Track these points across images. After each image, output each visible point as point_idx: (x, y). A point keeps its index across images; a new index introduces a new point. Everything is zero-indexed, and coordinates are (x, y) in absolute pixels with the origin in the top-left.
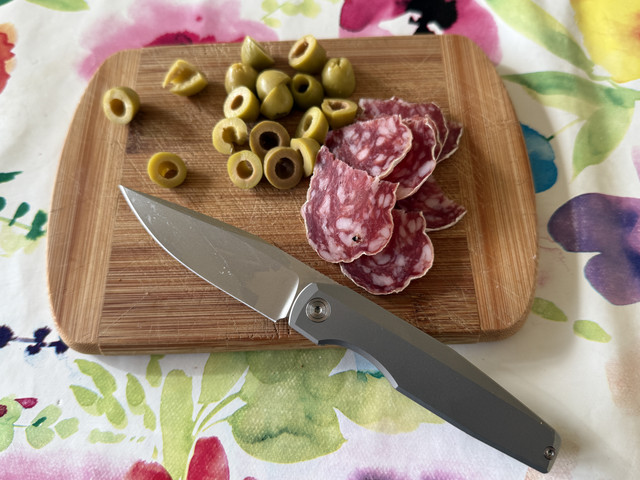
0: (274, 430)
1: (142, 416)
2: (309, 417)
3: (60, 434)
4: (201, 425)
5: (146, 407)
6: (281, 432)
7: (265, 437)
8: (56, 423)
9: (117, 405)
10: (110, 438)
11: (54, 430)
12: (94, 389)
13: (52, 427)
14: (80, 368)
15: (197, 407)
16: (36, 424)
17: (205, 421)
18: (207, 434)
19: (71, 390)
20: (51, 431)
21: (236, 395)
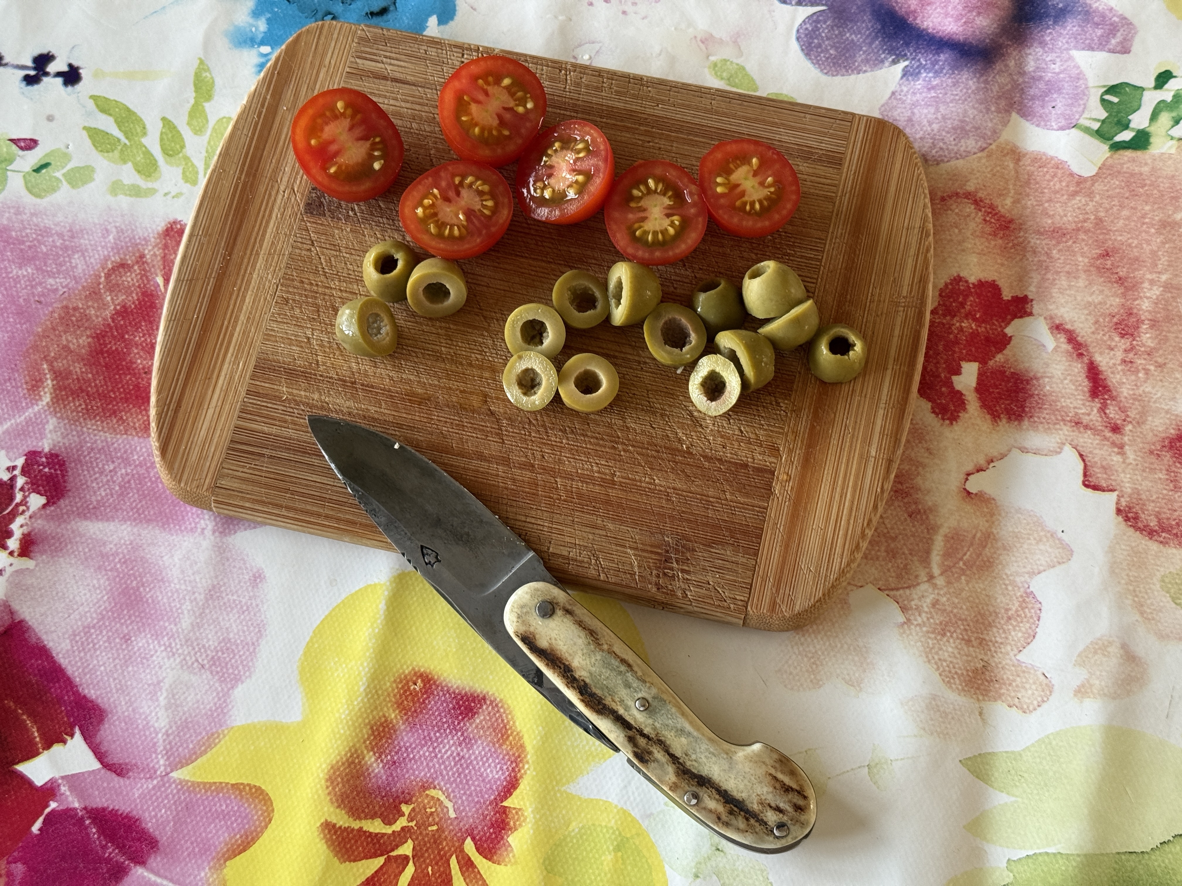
1: (180, 170)
3: (69, 183)
5: (187, 159)
8: (65, 171)
9: (148, 154)
10: (136, 192)
11: (61, 178)
12: (115, 132)
13: (58, 174)
14: (97, 106)
16: (37, 170)
19: (85, 133)
20: (58, 179)
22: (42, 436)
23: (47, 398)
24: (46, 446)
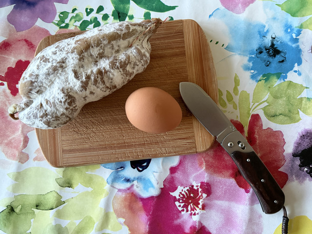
0: (278, 114)
1: (232, 105)
2: (290, 111)
4: (253, 110)
5: (234, 102)
6: (280, 115)
7: (274, 116)
9: (223, 101)
15: (252, 104)
17: (254, 108)
18: (255, 113)
21: (265, 101)
22: (204, 178)
23: (204, 168)
24: (205, 181)
